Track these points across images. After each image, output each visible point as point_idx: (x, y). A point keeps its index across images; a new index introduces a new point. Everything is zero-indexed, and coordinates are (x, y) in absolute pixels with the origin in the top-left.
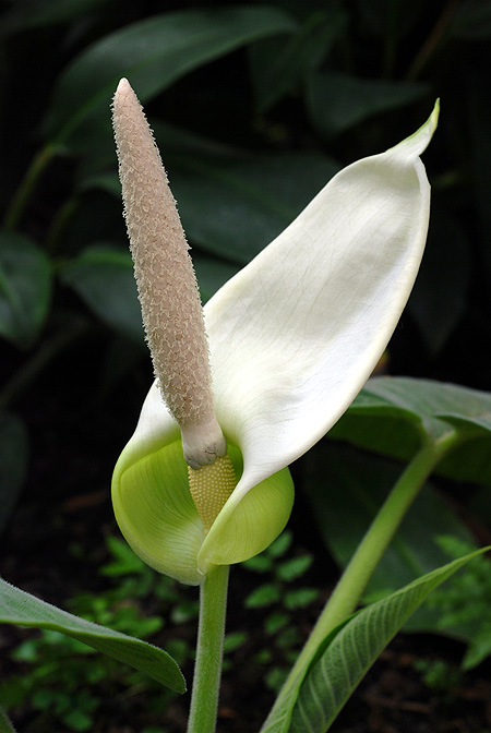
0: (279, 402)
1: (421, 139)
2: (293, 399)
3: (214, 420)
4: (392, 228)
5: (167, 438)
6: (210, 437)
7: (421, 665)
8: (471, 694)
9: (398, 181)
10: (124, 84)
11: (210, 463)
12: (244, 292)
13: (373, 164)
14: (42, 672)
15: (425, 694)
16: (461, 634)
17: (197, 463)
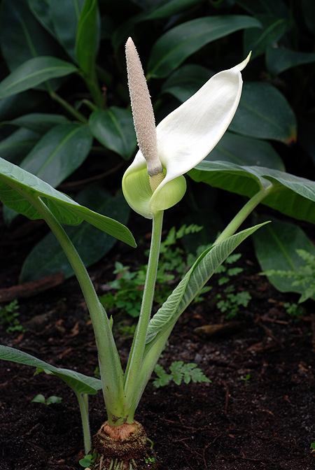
0: (182, 154)
1: (242, 65)
2: (188, 154)
3: (158, 159)
4: (230, 96)
5: (144, 166)
6: (156, 164)
7: (286, 305)
8: (306, 319)
9: (233, 79)
10: (130, 39)
11: (156, 174)
12: (176, 117)
13: (225, 73)
14: (121, 293)
15: (287, 317)
16: (298, 291)
17: (152, 174)
